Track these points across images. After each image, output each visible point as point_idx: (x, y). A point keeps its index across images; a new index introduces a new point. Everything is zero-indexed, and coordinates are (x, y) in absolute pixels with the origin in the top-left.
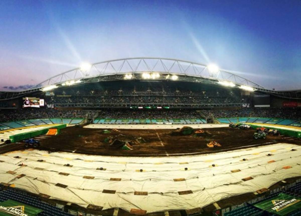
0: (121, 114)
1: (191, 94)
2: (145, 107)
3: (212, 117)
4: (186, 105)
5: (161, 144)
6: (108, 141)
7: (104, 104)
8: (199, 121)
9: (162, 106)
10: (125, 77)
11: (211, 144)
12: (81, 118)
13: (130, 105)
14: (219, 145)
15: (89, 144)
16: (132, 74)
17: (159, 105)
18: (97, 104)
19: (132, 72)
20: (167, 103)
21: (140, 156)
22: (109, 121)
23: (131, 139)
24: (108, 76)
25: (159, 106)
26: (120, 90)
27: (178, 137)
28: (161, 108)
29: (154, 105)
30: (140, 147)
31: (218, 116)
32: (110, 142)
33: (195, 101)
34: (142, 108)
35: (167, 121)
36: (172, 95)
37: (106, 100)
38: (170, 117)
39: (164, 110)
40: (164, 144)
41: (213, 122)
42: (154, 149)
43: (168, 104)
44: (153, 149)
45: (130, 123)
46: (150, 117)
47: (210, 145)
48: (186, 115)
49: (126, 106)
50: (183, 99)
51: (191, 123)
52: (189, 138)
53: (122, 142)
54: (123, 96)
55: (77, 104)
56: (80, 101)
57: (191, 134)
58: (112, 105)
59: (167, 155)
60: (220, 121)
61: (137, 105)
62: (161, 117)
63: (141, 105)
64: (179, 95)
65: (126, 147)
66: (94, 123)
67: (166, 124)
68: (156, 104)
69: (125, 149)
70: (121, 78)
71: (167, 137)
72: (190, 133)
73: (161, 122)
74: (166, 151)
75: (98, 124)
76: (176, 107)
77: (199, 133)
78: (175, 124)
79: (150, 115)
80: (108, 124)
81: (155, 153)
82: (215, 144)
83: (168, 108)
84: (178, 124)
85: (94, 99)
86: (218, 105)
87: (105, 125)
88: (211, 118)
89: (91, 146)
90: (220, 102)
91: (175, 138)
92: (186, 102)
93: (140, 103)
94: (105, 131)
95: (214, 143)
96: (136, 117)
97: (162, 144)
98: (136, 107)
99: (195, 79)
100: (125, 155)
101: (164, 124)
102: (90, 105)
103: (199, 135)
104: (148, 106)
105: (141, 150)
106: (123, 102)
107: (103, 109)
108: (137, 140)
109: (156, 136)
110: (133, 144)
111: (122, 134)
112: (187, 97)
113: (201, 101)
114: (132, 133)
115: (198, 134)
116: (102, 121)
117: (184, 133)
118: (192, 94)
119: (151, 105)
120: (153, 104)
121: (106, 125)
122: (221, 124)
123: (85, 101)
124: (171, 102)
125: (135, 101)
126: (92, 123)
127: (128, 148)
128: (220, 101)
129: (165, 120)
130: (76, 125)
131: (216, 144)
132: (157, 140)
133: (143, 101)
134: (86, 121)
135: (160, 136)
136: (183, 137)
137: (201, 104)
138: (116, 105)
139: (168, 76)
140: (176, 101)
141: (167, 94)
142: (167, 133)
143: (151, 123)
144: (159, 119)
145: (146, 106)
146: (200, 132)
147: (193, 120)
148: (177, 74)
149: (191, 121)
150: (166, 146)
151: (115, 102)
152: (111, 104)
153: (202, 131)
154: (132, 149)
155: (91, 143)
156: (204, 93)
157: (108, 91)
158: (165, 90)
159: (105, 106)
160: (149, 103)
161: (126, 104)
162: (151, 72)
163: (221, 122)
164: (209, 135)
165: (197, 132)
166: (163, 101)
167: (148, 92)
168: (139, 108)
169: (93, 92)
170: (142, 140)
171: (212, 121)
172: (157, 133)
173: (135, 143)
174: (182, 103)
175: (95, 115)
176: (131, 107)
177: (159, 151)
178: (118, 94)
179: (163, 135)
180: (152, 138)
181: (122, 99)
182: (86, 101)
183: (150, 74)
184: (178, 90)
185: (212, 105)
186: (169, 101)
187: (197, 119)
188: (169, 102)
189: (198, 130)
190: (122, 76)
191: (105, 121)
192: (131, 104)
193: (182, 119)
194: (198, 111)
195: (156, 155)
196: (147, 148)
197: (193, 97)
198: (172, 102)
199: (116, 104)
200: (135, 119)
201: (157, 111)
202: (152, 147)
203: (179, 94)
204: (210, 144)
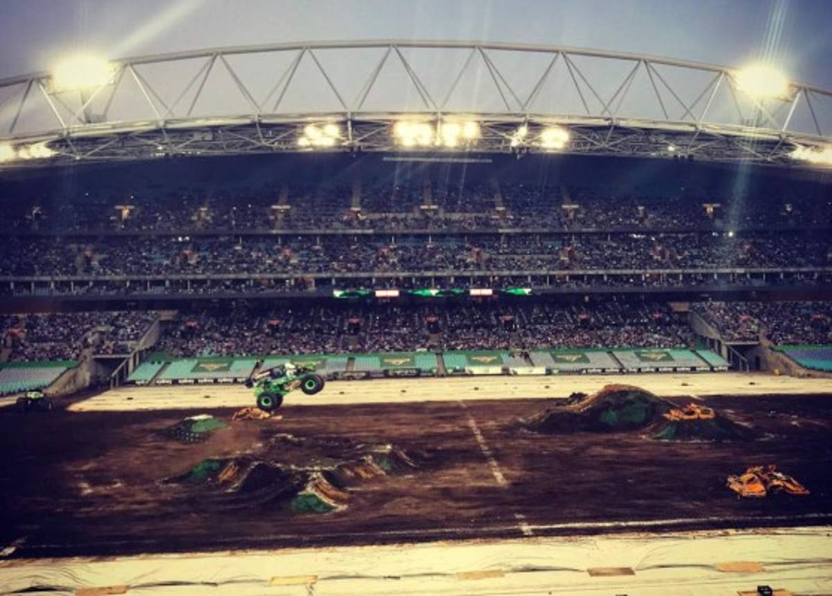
0: (286, 329)
1: (641, 220)
2: (410, 291)
3: (758, 339)
4: (616, 278)
5: (493, 477)
6: (214, 473)
7: (191, 277)
8: (683, 357)
9: (497, 285)
10: (302, 134)
11: (751, 481)
12: (55, 357)
13: (334, 282)
14: (795, 488)
15: (106, 496)
16: (343, 124)
17: (480, 278)
18: (149, 278)
19: (344, 114)
20: (520, 268)
21: (384, 541)
22: (219, 370)
23: (337, 457)
24: (214, 129)
25: (482, 282)
26: (276, 202)
27: (580, 440)
28: (488, 292)
29: (457, 278)
30: (387, 496)
31: (790, 330)
32: (225, 475)
33: (662, 254)
34: (394, 293)
35: (523, 360)
36: (544, 226)
37: (202, 254)
38: (534, 336)
39: (503, 302)
40: (506, 476)
41: (763, 366)
42: (457, 500)
43: (526, 273)
44: (450, 504)
45: (336, 373)
46: (433, 341)
47: (748, 485)
48: (618, 326)
49: (312, 288)
50: (598, 247)
51: (645, 365)
52: (633, 445)
53: (290, 475)
54: (296, 236)
55: (27, 278)
56: (48, 263)
57: (645, 423)
58: (237, 282)
59: (526, 528)
60: (804, 362)
61: (370, 279)
62: (491, 340)
63: (389, 279)
64: (577, 227)
65: (314, 496)
66: (133, 383)
67: (515, 374)
68: (467, 274)
69: (310, 509)
70: (280, 142)
71: (525, 442)
72: (640, 417)
73: (492, 363)
74: (519, 512)
75: (157, 385)
76: (564, 289)
77: (686, 417)
78: (562, 372)
79: (435, 328)
80: (216, 381)
81: (466, 521)
82: (776, 482)
83: (527, 291)
84: (579, 372)
85: (131, 250)
86: (787, 275)
87: (196, 387)
88: (749, 343)
89: (120, 507)
90: (799, 259)
91: (561, 444)
92: (614, 258)
93: (385, 271)
94: (196, 422)
95: (765, 477)
96: (362, 341)
97: (498, 475)
98: (363, 291)
99: (662, 139)
100: (306, 538)
101: (506, 372)
102: (110, 285)
103: (684, 430)
104: (425, 282)
105: (388, 509)
106: (295, 267)
107: (184, 306)
108: (369, 459)
109: (468, 434)
110: (352, 478)
111: (288, 431)
112: (621, 236)
113: (695, 252)
114: (345, 425)
115: (680, 424)
116: (181, 368)
117: (611, 416)
118: (646, 216)
119: (440, 281)
120: (449, 272)
121: (205, 390)
122: (809, 376)
123: (79, 260)
124: (539, 262)
125: (358, 262)
126: (124, 382)
127: (320, 502)
128: (802, 252)
129: (512, 355)
130: (27, 399)
131: (779, 479)
132: (472, 456)
133: (402, 260)
134: (85, 376)
135: (484, 432)
136: (604, 437)
137: (694, 267)
138: (257, 283)
139: (523, 131)
140: (565, 258)
141: (517, 223)
142: (521, 420)
143: (442, 372)
144: (482, 348)
145: (411, 286)
146: (692, 413)
147: (654, 353)
148: (567, 121)
149: (643, 359)
150: (516, 485)
151: (253, 265)
152: (232, 276)
153: (704, 412)
154: (342, 508)
155: (119, 492)
156: (710, 209)
157: (212, 207)
158: (506, 202)
159: (196, 290)
160: (428, 268)
161: (310, 276)
162: (435, 114)
163: (805, 367)
164: (740, 433)
165: (674, 415)
166: (501, 257)
167: (423, 211)
168: (379, 293)
169: (125, 213)
170: (393, 456)
171: (758, 359)
172: (472, 423)
173: (357, 475)
174: (598, 264)
175: (137, 338)
176: (337, 294)
177: (483, 511)
178: (270, 224)
179: (504, 428)
180: (448, 445)
181: (287, 252)
182: (88, 260)
183: (434, 123)
184: (573, 199)
185: (755, 276)
186: (527, 257)
187: (673, 348)
188: (529, 261)
189: (682, 402)
190: (290, 129)
191: (196, 369)
192: (337, 275)
193: (595, 349)
194: (682, 307)
195: (470, 530)
196: (424, 498)
197: (655, 233)
198: (542, 260)
199: (257, 276)
200: (362, 351)
201: (468, 308)
202: (446, 493)
203: (579, 220)
204: (745, 477)
